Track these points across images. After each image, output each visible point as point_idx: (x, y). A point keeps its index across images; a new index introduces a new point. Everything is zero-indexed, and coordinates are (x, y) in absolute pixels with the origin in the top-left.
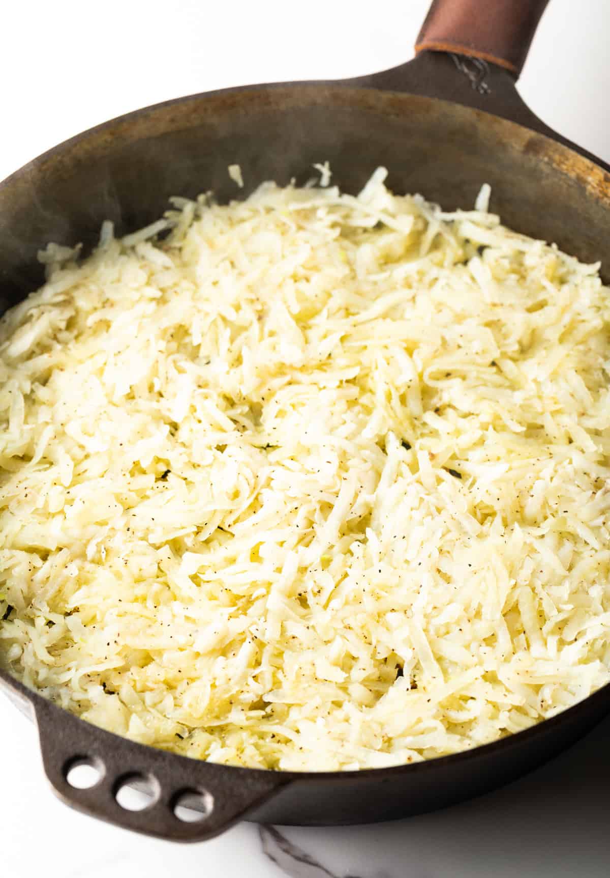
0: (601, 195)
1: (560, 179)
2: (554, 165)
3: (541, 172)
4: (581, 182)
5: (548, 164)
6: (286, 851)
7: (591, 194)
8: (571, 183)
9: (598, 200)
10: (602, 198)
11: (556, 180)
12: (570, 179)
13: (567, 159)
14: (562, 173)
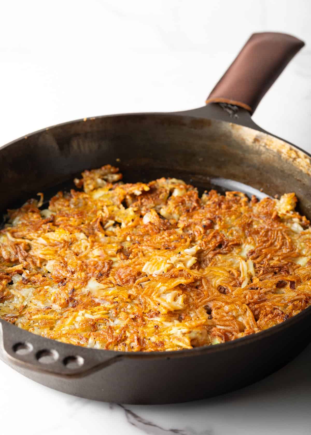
0: (288, 158)
1: (270, 153)
2: (267, 147)
3: (261, 151)
4: (279, 153)
5: (264, 146)
6: (140, 421)
7: (284, 158)
8: (275, 154)
9: (287, 160)
10: (289, 159)
11: (268, 154)
12: (274, 152)
13: (273, 142)
14: (271, 150)
